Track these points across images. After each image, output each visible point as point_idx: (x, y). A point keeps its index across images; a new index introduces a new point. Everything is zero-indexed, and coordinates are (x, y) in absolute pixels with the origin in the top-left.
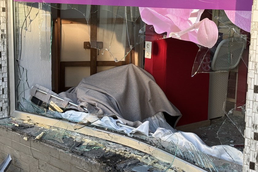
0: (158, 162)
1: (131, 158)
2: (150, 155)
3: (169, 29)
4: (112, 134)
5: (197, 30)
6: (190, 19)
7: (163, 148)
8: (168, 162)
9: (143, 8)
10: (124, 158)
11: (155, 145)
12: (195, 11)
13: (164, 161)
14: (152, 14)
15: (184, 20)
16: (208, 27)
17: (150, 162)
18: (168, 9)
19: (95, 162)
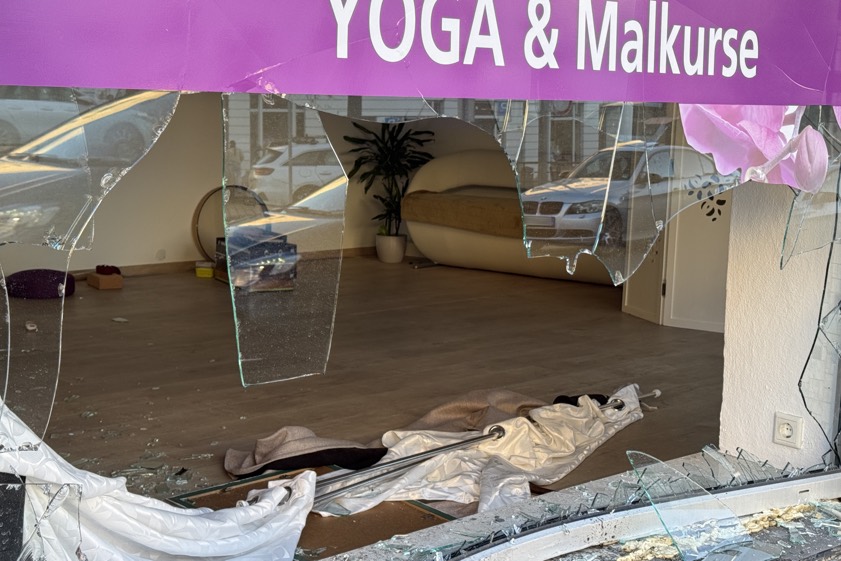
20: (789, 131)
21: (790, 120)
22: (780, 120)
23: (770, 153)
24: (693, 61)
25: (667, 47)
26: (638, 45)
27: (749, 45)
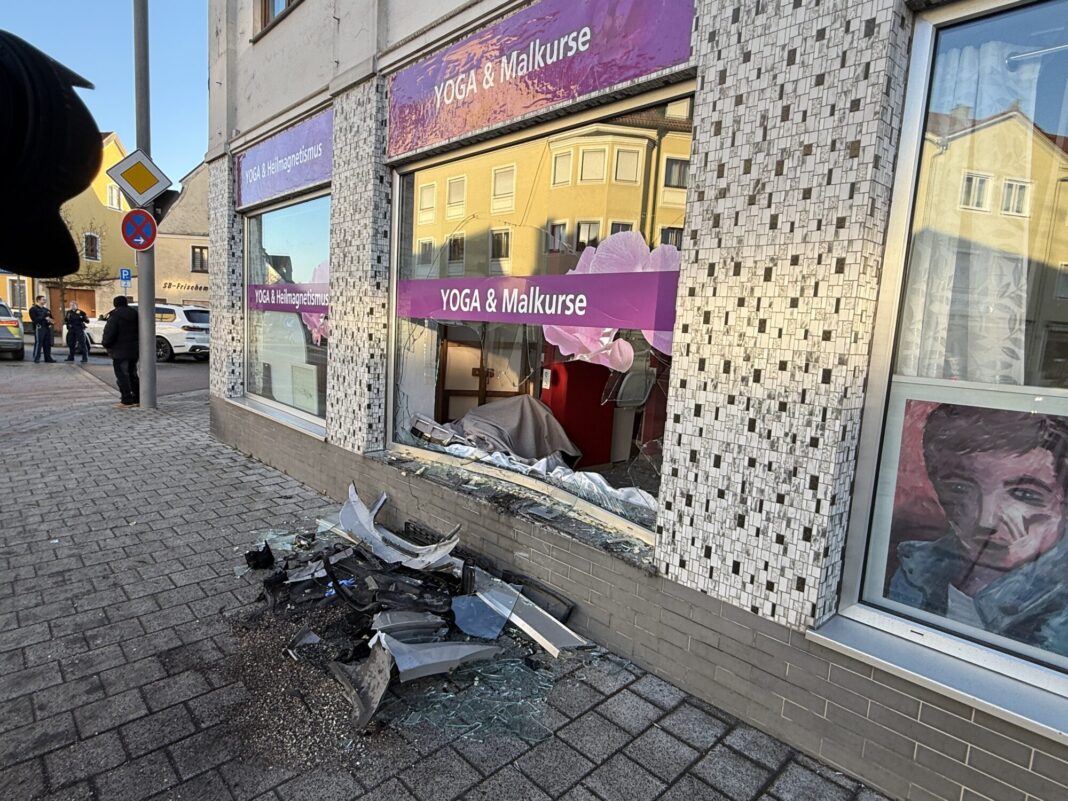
0: (558, 503)
1: (526, 499)
2: (548, 496)
3: (577, 350)
4: (504, 472)
5: (610, 352)
6: (602, 339)
7: (564, 489)
8: (569, 504)
9: (548, 326)
10: (518, 499)
11: (555, 485)
12: (608, 330)
13: (564, 502)
14: (558, 333)
15: (595, 341)
16: (622, 349)
17: (548, 503)
18: (576, 328)
19: (484, 502)
20: (606, 341)
21: (608, 335)
22: (598, 334)
23: (593, 349)
24: (550, 308)
25: (538, 303)
26: (525, 303)
27: (581, 301)
